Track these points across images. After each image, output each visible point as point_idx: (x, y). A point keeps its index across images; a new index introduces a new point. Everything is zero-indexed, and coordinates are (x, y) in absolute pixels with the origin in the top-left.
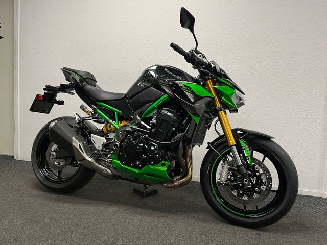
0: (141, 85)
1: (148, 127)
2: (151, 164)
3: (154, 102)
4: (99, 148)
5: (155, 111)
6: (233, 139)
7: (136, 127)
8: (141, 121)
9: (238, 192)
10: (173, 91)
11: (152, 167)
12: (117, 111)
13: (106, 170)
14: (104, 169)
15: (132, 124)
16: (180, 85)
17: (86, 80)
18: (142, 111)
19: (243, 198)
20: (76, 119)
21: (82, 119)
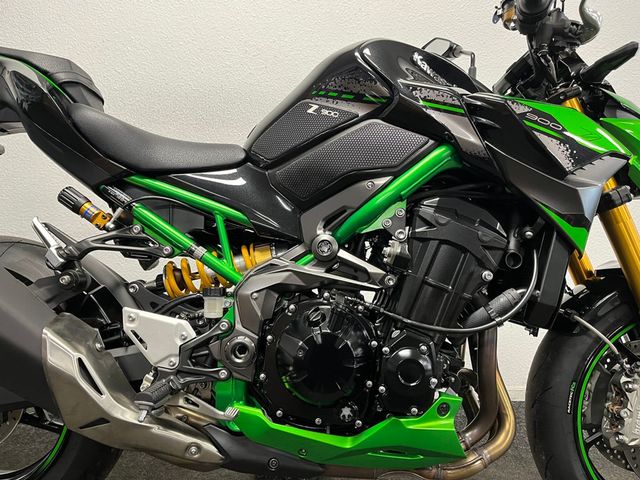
0: (325, 112)
2: (408, 415)
3: (396, 176)
4: (166, 364)
5: (400, 209)
7: (320, 272)
8: (341, 246)
10: (485, 132)
11: (407, 423)
12: (222, 213)
13: (199, 448)
14: (189, 446)
15: (296, 259)
16: (517, 110)
17: (69, 90)
18: (342, 211)
20: (53, 249)
21: (78, 246)
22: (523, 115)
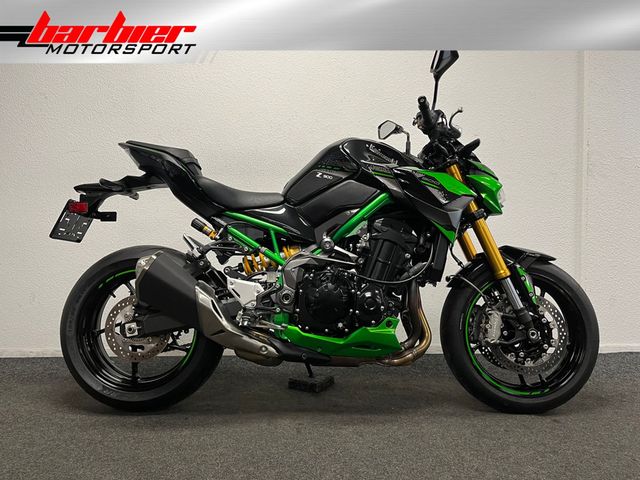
0: (325, 176)
1: (351, 255)
2: (370, 325)
3: (362, 208)
4: (249, 305)
5: (364, 224)
6: (504, 266)
7: (324, 257)
8: (336, 244)
9: (517, 356)
10: (403, 186)
11: (371, 330)
12: (274, 230)
13: (266, 349)
14: (262, 347)
15: (313, 251)
16: (418, 176)
17: (190, 167)
18: (334, 227)
19: (526, 365)
20: (195, 249)
21: (205, 247)
22: (421, 178)
